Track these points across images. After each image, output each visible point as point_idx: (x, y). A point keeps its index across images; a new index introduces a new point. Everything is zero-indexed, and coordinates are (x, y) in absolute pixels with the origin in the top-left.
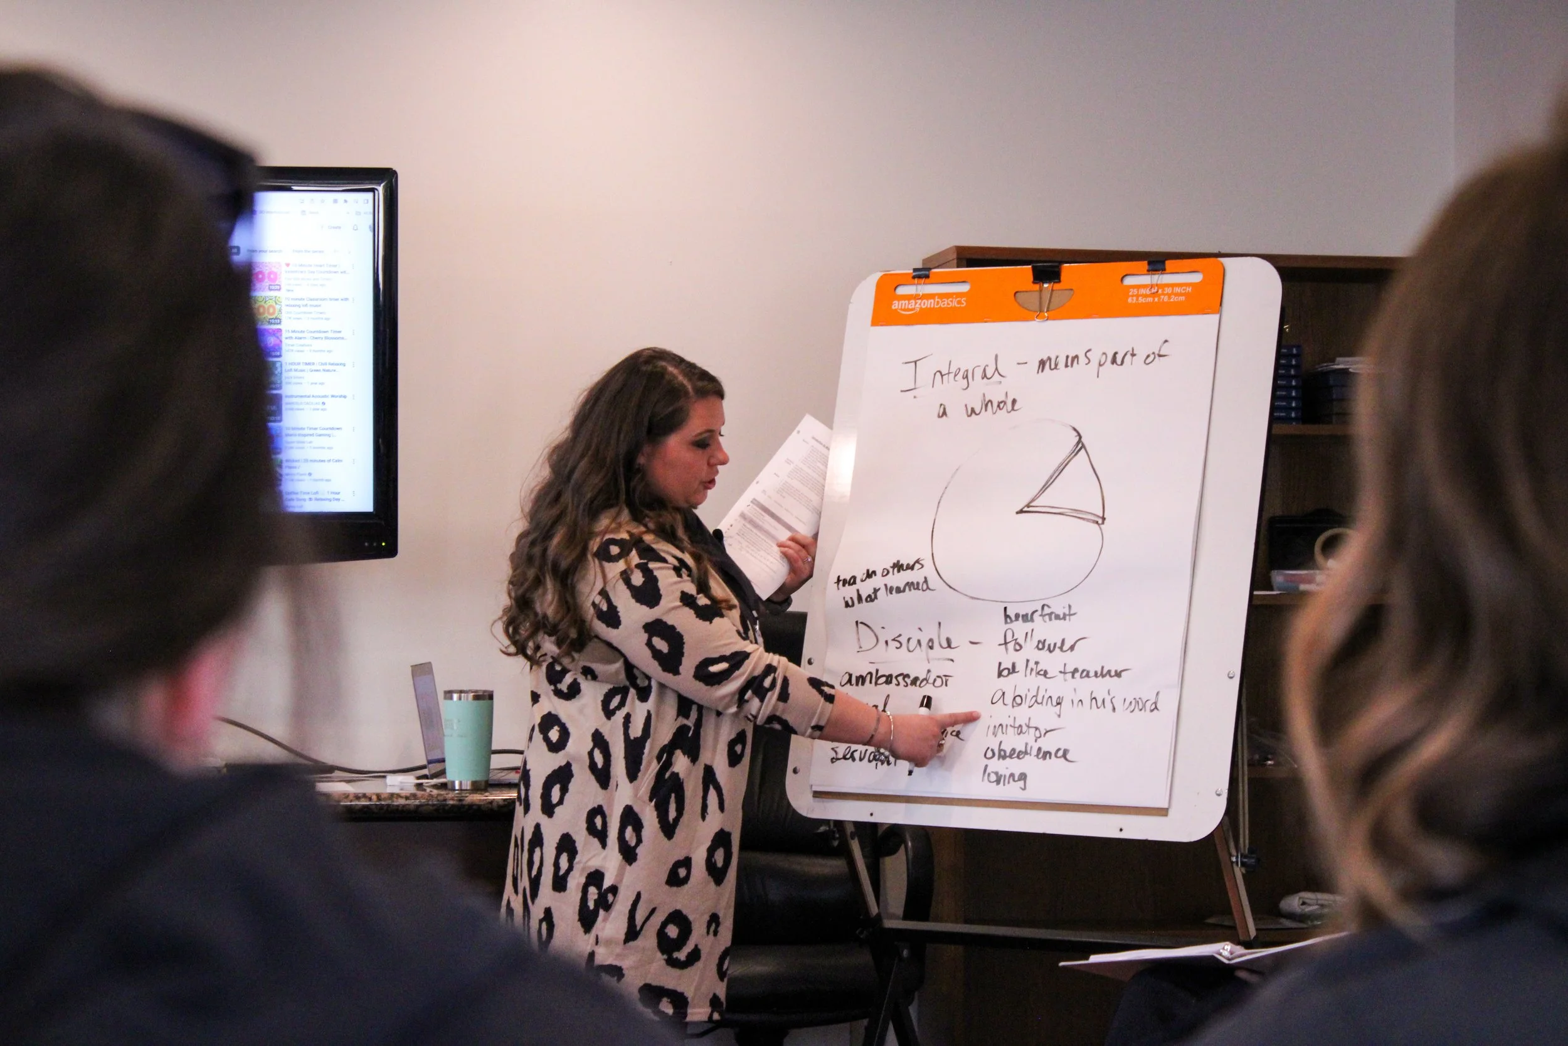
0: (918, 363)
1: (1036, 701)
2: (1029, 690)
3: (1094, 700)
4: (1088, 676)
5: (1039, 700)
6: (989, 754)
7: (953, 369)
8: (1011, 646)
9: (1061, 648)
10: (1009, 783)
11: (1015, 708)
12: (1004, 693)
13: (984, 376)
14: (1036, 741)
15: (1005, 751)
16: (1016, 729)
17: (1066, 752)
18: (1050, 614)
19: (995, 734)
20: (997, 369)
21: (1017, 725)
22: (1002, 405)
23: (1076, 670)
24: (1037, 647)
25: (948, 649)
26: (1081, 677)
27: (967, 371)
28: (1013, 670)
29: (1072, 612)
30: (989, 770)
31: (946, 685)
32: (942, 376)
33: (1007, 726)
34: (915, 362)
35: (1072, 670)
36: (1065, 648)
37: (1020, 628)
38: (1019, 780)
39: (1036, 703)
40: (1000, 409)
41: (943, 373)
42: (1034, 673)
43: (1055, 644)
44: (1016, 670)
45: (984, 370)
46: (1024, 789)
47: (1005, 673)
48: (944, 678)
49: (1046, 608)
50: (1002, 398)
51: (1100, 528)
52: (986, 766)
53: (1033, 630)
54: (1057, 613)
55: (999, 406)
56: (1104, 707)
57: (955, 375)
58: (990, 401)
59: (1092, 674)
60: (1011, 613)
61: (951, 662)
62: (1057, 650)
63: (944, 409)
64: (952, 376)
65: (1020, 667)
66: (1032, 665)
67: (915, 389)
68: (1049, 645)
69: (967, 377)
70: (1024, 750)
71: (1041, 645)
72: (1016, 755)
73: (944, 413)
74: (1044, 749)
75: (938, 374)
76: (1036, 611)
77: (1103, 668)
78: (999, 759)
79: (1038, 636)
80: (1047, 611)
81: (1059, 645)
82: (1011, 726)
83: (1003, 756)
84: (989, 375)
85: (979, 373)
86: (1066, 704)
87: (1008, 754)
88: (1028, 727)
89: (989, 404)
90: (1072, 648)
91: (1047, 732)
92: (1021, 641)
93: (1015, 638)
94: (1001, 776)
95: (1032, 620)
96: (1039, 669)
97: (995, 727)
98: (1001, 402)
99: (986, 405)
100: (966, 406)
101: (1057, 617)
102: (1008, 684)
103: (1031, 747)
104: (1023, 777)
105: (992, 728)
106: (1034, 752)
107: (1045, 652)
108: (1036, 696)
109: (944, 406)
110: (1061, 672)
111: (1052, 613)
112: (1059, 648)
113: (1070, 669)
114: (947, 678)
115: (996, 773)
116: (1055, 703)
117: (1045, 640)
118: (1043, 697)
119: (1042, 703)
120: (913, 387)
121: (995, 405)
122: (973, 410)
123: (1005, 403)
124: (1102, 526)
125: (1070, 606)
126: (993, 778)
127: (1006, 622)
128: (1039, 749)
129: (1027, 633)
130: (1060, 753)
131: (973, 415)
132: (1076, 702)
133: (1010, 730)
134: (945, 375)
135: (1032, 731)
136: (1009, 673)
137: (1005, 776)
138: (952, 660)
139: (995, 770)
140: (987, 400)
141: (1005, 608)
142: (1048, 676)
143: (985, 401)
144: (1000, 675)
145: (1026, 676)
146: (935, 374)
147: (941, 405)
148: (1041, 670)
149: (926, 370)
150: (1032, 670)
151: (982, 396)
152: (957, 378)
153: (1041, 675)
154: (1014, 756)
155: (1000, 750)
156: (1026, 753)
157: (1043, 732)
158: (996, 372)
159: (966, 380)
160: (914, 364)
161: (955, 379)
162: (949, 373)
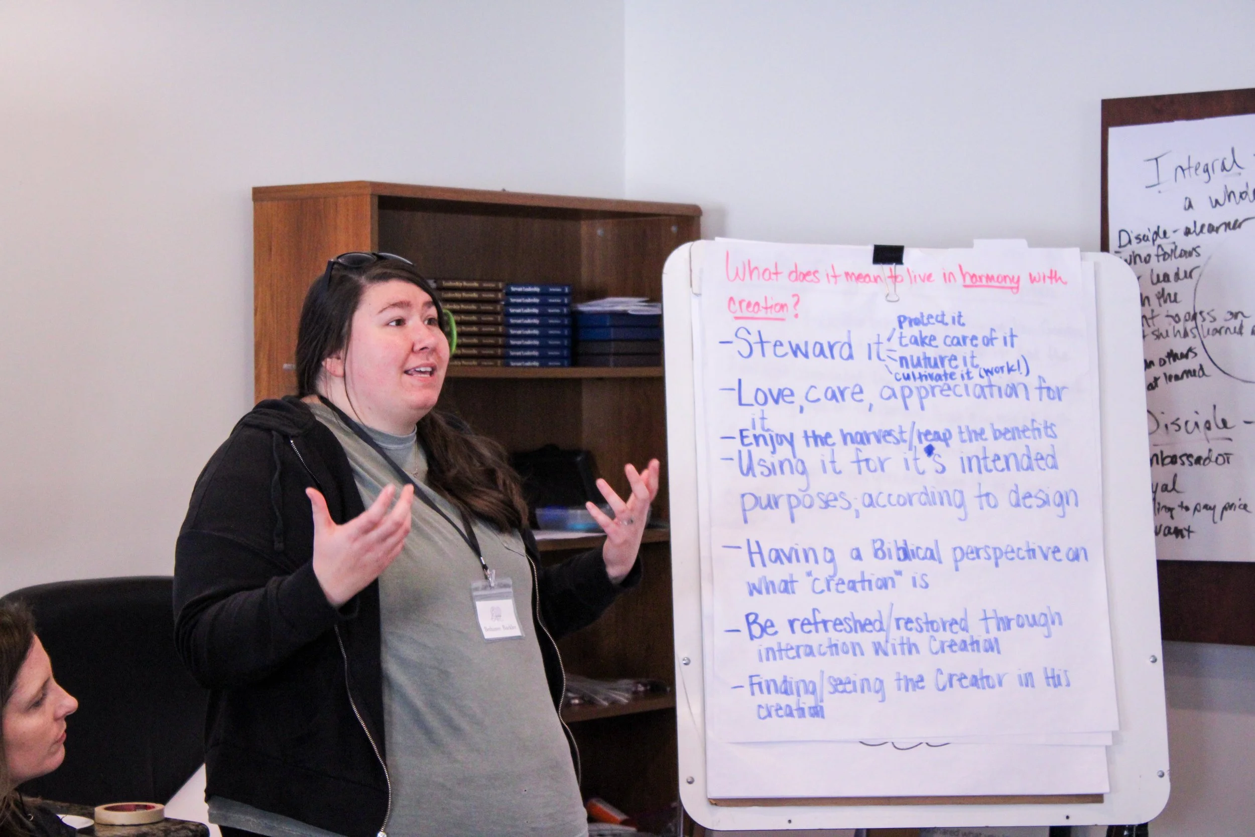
0: (1159, 160)
7: (1193, 164)
13: (1224, 168)
20: (1234, 161)
22: (1244, 195)
25: (1225, 429)
27: (1207, 165)
31: (1228, 462)
32: (1183, 170)
34: (1156, 159)
40: (1243, 199)
41: (1184, 168)
45: (1223, 163)
48: (1225, 456)
50: (1244, 189)
55: (1241, 196)
57: (1196, 170)
58: (1233, 192)
61: (1229, 441)
63: (1190, 203)
64: (1193, 170)
67: (1159, 184)
69: (1207, 170)
73: (1190, 206)
75: (1179, 170)
84: (1228, 167)
85: (1218, 166)
89: (1232, 196)
98: (1243, 192)
99: (1229, 197)
100: (1210, 198)
109: (1190, 199)
114: (1228, 456)
120: (1156, 182)
121: (1238, 195)
122: (1217, 202)
123: (1246, 193)
131: (1218, 206)
134: (1186, 169)
138: (1230, 439)
140: (1229, 191)
143: (1227, 192)
146: (1176, 170)
147: (1186, 198)
149: (1167, 166)
151: (1224, 188)
152: (1198, 172)
158: (1235, 164)
159: (1207, 173)
160: (1155, 161)
161: (1196, 173)
162: (1189, 168)
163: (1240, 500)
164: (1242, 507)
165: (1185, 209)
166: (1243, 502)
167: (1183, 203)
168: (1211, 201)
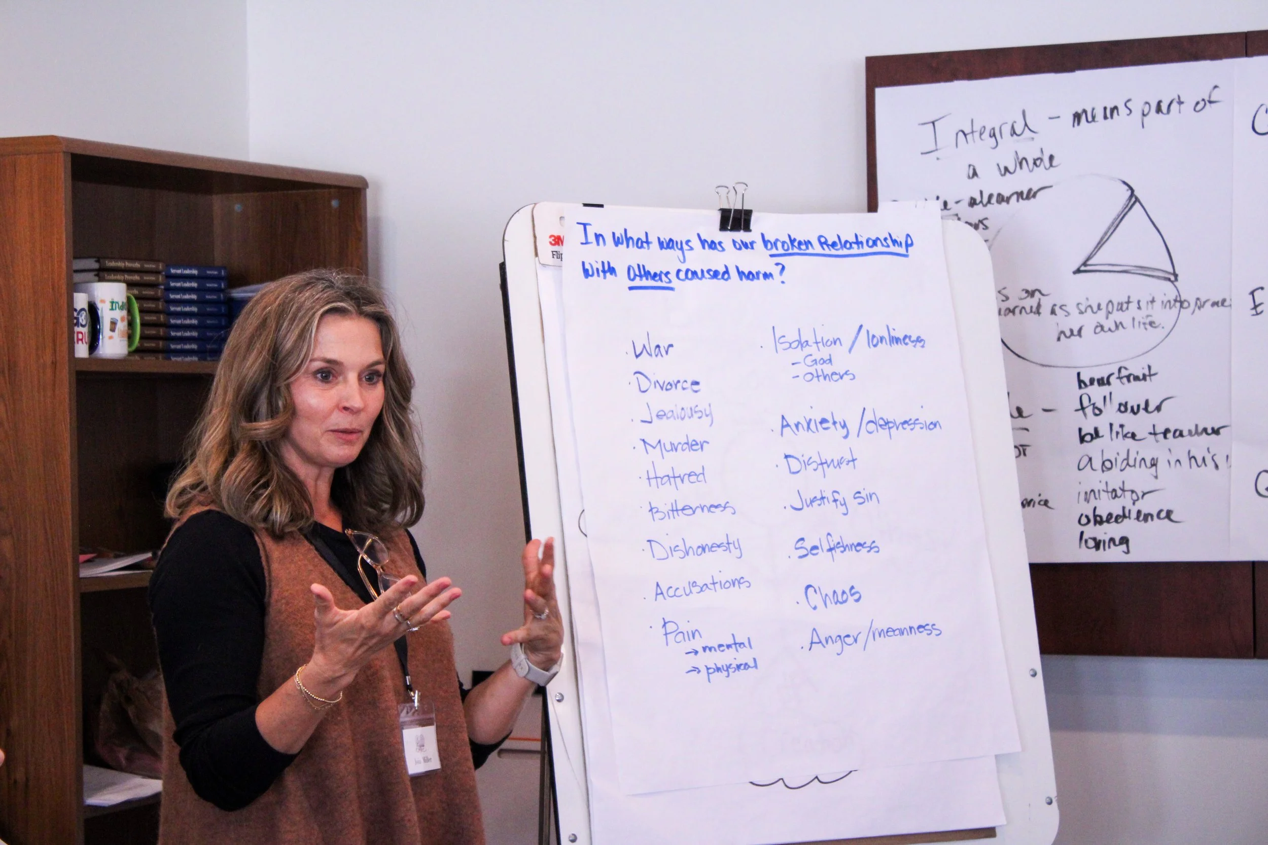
0: (936, 123)
1: (1128, 464)
2: (1118, 454)
3: (1193, 460)
4: (1181, 435)
5: (1131, 462)
6: (1084, 520)
7: (977, 128)
8: (1089, 411)
9: (1146, 409)
10: (1109, 547)
11: (1105, 472)
12: (1090, 459)
13: (1013, 133)
14: (1134, 504)
15: (1101, 517)
16: (1110, 494)
17: (1169, 513)
18: (1128, 377)
19: (1087, 500)
20: (1026, 125)
21: (1110, 489)
22: (1038, 162)
23: (1167, 431)
24: (1119, 410)
25: (1020, 419)
26: (1174, 436)
27: (994, 129)
28: (1096, 434)
29: (1152, 372)
30: (1085, 537)
31: (1025, 454)
32: (965, 135)
33: (1099, 491)
34: (933, 123)
35: (1163, 430)
36: (1151, 408)
37: (1096, 393)
38: (1121, 543)
39: (1128, 467)
40: (1037, 166)
41: (966, 132)
42: (1120, 436)
43: (1138, 406)
44: (1100, 435)
45: (1013, 127)
46: (1128, 552)
47: (1088, 438)
48: (1021, 449)
49: (1123, 370)
50: (1038, 155)
51: (1175, 286)
52: (1082, 533)
53: (1111, 394)
54: (1136, 374)
55: (1035, 163)
56: (1206, 465)
57: (981, 134)
58: (1025, 159)
59: (1185, 433)
60: (1085, 378)
61: (1026, 431)
62: (1142, 412)
63: (974, 170)
64: (977, 135)
65: (1104, 430)
66: (1116, 428)
67: (937, 150)
68: (1132, 408)
69: (994, 135)
70: (1121, 513)
71: (1123, 407)
72: (1113, 519)
73: (975, 174)
74: (1145, 511)
75: (961, 134)
76: (1112, 374)
77: (1197, 426)
78: (1095, 524)
79: (1118, 399)
80: (1124, 373)
81: (1143, 406)
82: (1103, 491)
83: (1098, 521)
84: (1018, 132)
85: (1007, 130)
86: (1162, 464)
87: (1104, 519)
88: (1123, 490)
89: (1024, 162)
90: (1158, 408)
91: (1144, 494)
92: (1100, 404)
93: (1092, 402)
94: (1100, 541)
95: (1109, 383)
96: (1125, 432)
97: (1086, 493)
98: (1038, 159)
99: (1021, 164)
100: (998, 165)
101: (1137, 378)
102: (1093, 448)
103: (1130, 511)
104: (1124, 540)
105: (1082, 496)
106: (1134, 515)
107: (1128, 414)
108: (1127, 459)
109: (974, 166)
110: (1151, 434)
111: (1130, 375)
112: (1143, 409)
113: (1160, 429)
114: (1024, 447)
115: (1094, 539)
116: (1149, 464)
117: (1126, 403)
118: (1135, 459)
119: (1134, 466)
120: (933, 148)
121: (1031, 162)
122: (1006, 169)
123: (1041, 160)
124: (1176, 283)
125: (1149, 367)
126: (1091, 543)
127: (1080, 387)
128: (1139, 512)
129: (1105, 398)
130: (1163, 515)
131: (1008, 174)
132: (1173, 463)
133: (1103, 494)
134: (968, 134)
135: (1128, 494)
136: (1092, 438)
137: (1104, 542)
138: (1027, 430)
139: (1092, 536)
140: (1020, 158)
141: (1079, 374)
142: (1136, 438)
143: (1018, 158)
144: (1082, 440)
145: (1112, 439)
146: (957, 134)
147: (970, 166)
148: (1128, 433)
149: (947, 131)
150: (1117, 433)
151: (1014, 154)
152: (983, 137)
153: (1128, 437)
154: (1111, 521)
155: (1095, 516)
156: (1124, 516)
157: (1140, 495)
158: (1026, 128)
159: (994, 138)
160: (931, 124)
161: (980, 137)
162: (973, 132)
163: (1040, 495)
164: (1042, 503)
165: (969, 177)
166: (1043, 497)
167: (965, 171)
168: (999, 168)
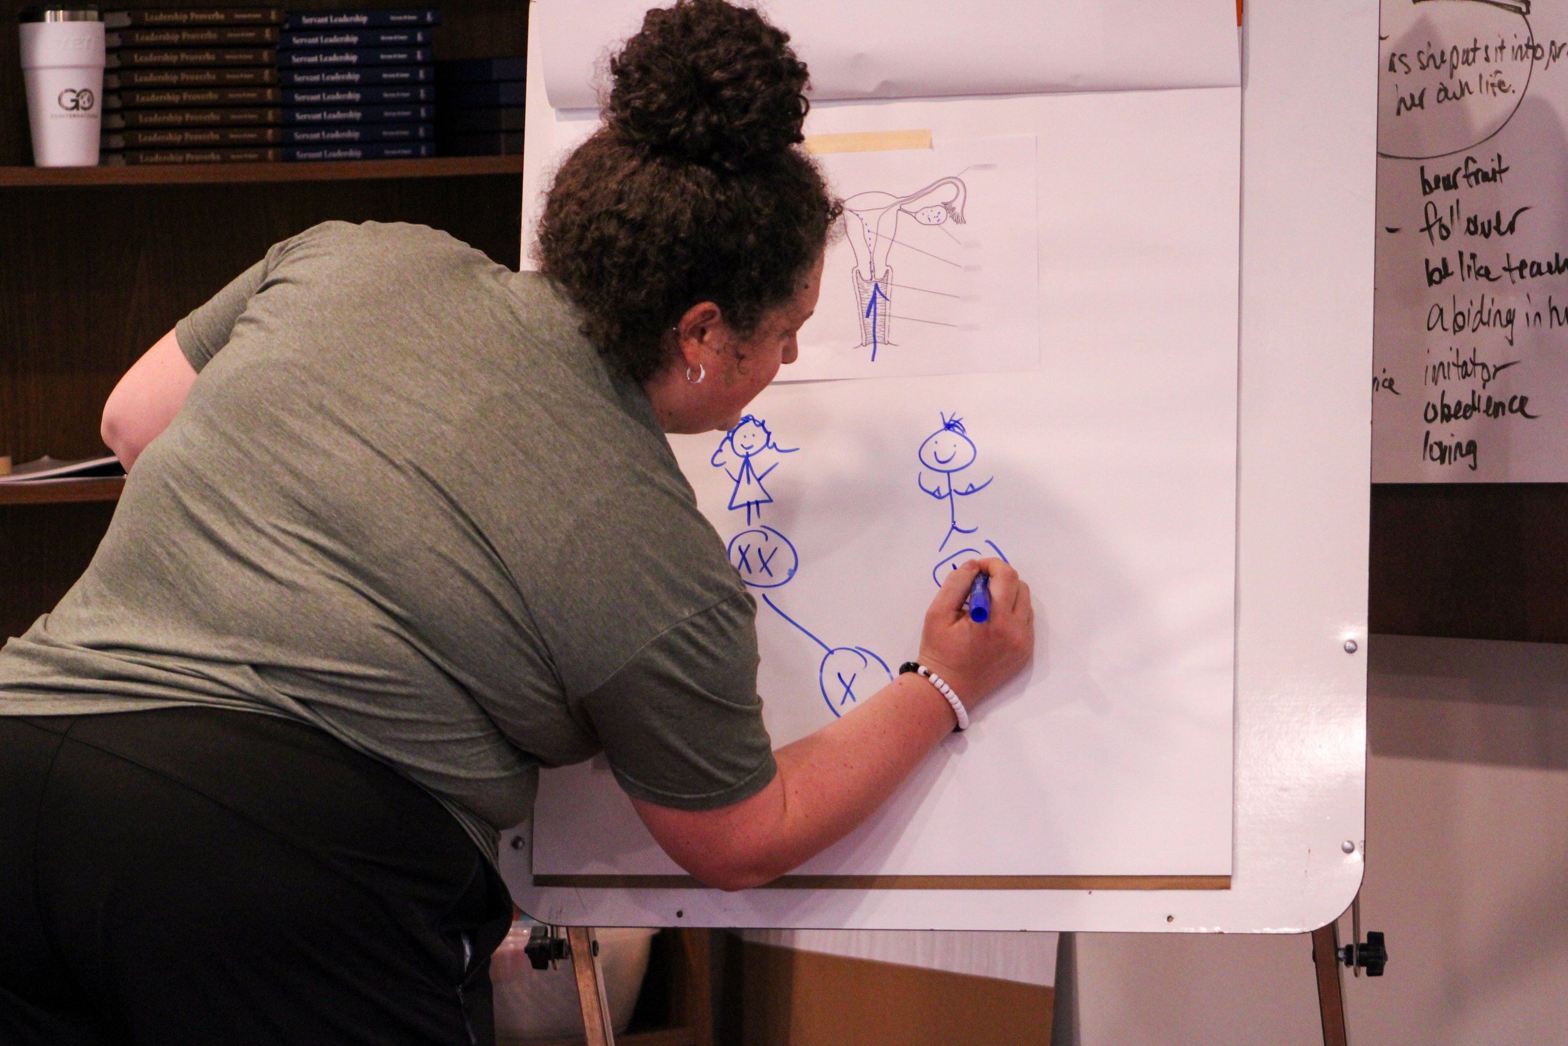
1: (1481, 320)
2: (1471, 303)
3: (1554, 313)
4: (1539, 271)
5: (1485, 319)
6: (1430, 414)
8: (1435, 230)
9: (1497, 229)
10: (1455, 459)
11: (1457, 334)
12: (1441, 311)
14: (1484, 387)
15: (1451, 408)
16: (1460, 369)
17: (1524, 400)
18: (1475, 174)
19: (1435, 381)
21: (1461, 363)
23: (1523, 265)
24: (1468, 229)
28: (1445, 273)
29: (1503, 167)
30: (1431, 441)
33: (1449, 364)
35: (1518, 265)
36: (1503, 228)
37: (1443, 199)
38: (1468, 453)
39: (1481, 324)
42: (1473, 273)
43: (1489, 222)
44: (1450, 272)
46: (1474, 468)
47: (1436, 276)
49: (1470, 163)
52: (1429, 435)
53: (1458, 201)
54: (1484, 170)
59: (1541, 268)
60: (1430, 175)
62: (1494, 232)
65: (1454, 265)
66: (1467, 260)
68: (1483, 224)
70: (1470, 403)
71: (1474, 226)
72: (1461, 413)
74: (1495, 399)
76: (1459, 169)
77: (1554, 257)
78: (1442, 421)
79: (1466, 213)
80: (1472, 168)
81: (1494, 224)
82: (1454, 364)
83: (1447, 415)
86: (1520, 320)
87: (1452, 412)
88: (1474, 364)
90: (1511, 227)
91: (1497, 369)
92: (1446, 221)
93: (1438, 217)
94: (1446, 447)
95: (1455, 186)
96: (1478, 266)
97: (1435, 368)
101: (1486, 178)
102: (1443, 294)
103: (1479, 397)
104: (1472, 448)
105: (1431, 373)
106: (1483, 406)
107: (1479, 238)
108: (1480, 312)
110: (1505, 269)
111: (1479, 170)
112: (1495, 228)
113: (1515, 263)
115: (1439, 444)
116: (1504, 322)
117: (1476, 217)
118: (1490, 311)
119: (1488, 323)
125: (1499, 157)
126: (1436, 452)
127: (1425, 192)
128: (1489, 399)
129: (1452, 208)
130: (1516, 405)
132: (1532, 317)
133: (1453, 369)
135: (1479, 369)
136: (1442, 277)
137: (1450, 447)
139: (1437, 440)
141: (1422, 169)
142: (1491, 276)
144: (1431, 282)
145: (1463, 279)
148: (1481, 268)
150: (1469, 267)
153: (1482, 276)
154: (1459, 415)
155: (1444, 406)
156: (1474, 408)
157: (1492, 370)
163: (1384, 371)
164: (1387, 384)
